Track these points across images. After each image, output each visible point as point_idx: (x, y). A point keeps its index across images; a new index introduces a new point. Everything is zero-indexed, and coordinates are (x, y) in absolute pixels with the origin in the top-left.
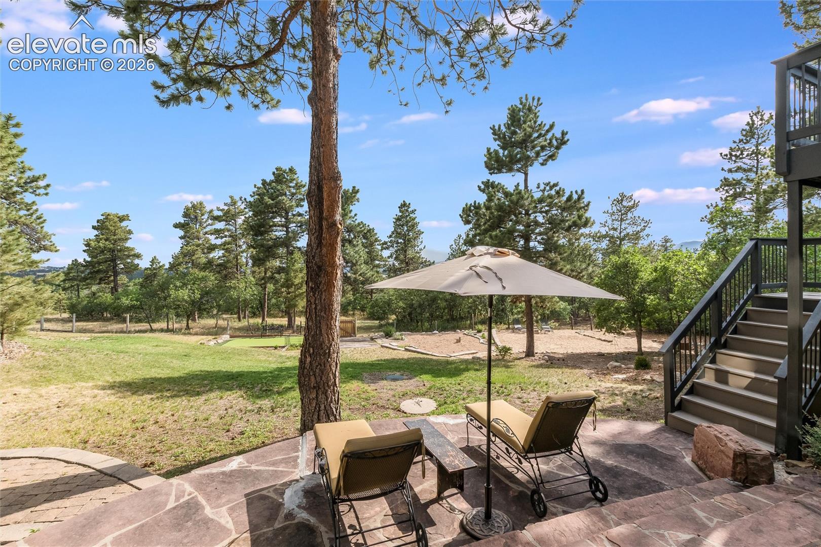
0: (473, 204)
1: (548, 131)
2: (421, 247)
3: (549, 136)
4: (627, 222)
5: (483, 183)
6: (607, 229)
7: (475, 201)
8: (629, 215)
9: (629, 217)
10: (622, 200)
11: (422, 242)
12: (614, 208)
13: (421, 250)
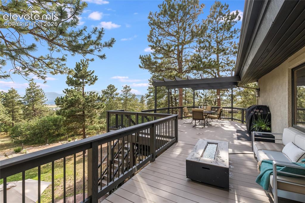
0: (60, 98)
1: (91, 73)
2: (46, 100)
3: (92, 75)
4: (128, 94)
5: (65, 89)
6: (122, 96)
7: (61, 97)
8: (129, 92)
9: (129, 93)
10: (126, 87)
11: (46, 97)
12: (124, 90)
13: (45, 101)
